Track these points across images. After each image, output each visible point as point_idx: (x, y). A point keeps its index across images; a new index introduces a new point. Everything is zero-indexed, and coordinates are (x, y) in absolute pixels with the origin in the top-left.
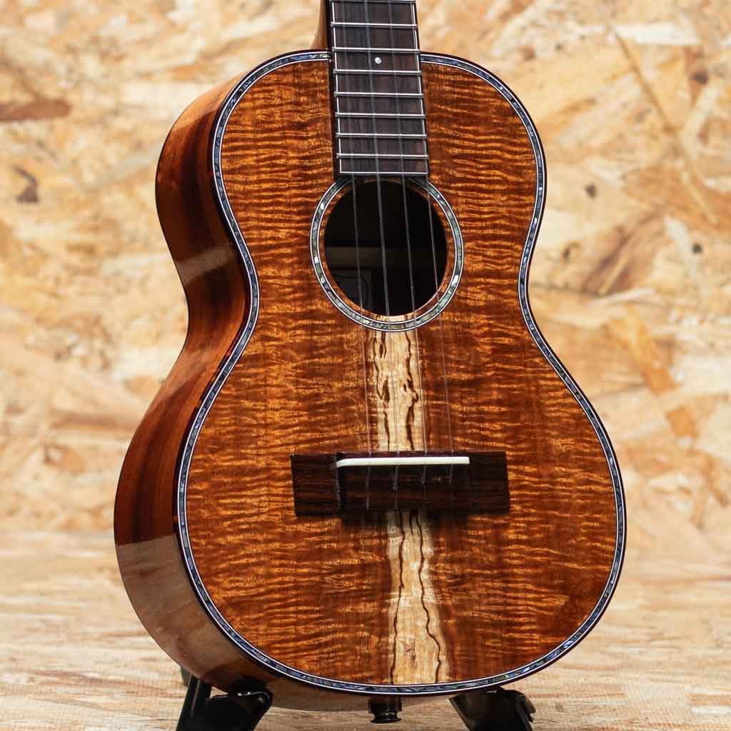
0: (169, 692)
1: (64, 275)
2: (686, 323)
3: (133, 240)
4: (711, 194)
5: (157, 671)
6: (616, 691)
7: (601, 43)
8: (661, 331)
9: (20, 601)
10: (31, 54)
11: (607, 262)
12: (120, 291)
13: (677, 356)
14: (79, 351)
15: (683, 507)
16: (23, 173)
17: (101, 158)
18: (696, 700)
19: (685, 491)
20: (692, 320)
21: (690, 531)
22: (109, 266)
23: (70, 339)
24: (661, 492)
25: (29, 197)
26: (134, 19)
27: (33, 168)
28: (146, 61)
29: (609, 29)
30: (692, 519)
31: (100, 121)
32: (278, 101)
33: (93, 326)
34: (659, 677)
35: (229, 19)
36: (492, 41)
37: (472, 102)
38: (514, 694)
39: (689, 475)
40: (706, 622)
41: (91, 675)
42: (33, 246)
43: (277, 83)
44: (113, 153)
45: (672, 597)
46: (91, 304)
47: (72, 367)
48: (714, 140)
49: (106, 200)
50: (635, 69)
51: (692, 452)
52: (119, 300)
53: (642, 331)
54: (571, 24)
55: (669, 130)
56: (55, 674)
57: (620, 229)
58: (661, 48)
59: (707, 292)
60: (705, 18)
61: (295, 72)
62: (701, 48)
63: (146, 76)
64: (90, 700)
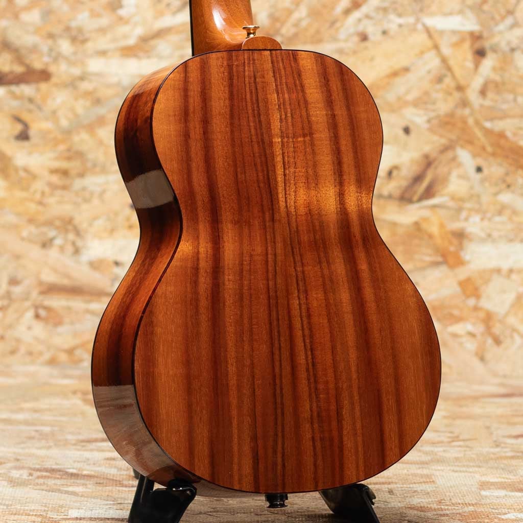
0: (125, 482)
1: (47, 190)
2: (471, 220)
3: (95, 165)
4: (488, 132)
5: (115, 467)
6: (429, 480)
7: (414, 30)
8: (456, 226)
9: (20, 417)
10: (25, 39)
11: (418, 179)
12: (87, 201)
13: (465, 242)
14: (58, 242)
15: (471, 345)
16: (18, 119)
17: (72, 110)
18: (484, 485)
19: (472, 335)
20: (476, 219)
21: (476, 362)
22: (78, 184)
23: (52, 233)
24: (455, 336)
25: (24, 136)
26: (94, 14)
27: (26, 117)
28: (103, 43)
29: (418, 20)
30: (477, 354)
31: (72, 84)
33: (67, 225)
34: (458, 469)
35: (160, 14)
36: (337, 29)
38: (363, 486)
39: (474, 324)
40: (488, 428)
41: (71, 471)
42: (26, 170)
44: (81, 106)
45: (464, 409)
46: (66, 209)
47: (53, 253)
48: (490, 95)
49: (76, 138)
50: (436, 47)
51: (476, 309)
52: (85, 207)
53: (442, 226)
54: (392, 17)
55: (460, 88)
56: (46, 470)
57: (426, 157)
58: (454, 32)
59: (485, 199)
60: (484, 12)
62: (481, 32)
63: (103, 53)
64: (71, 489)
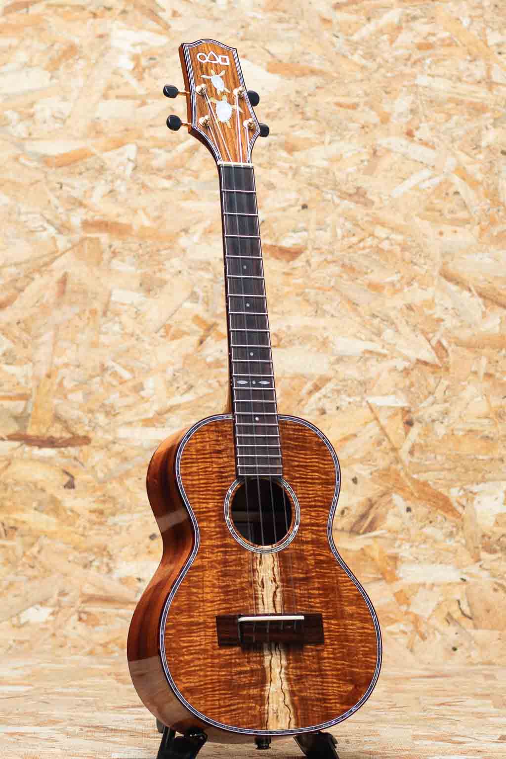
0: (152, 735)
1: (88, 525)
2: (403, 547)
3: (123, 507)
4: (416, 482)
5: (144, 725)
6: (375, 734)
7: (360, 406)
8: (390, 551)
9: (70, 690)
10: (71, 413)
11: (363, 516)
12: (117, 533)
13: (399, 563)
14: (95, 564)
15: (403, 640)
16: (67, 473)
17: (106, 466)
18: (416, 737)
19: (404, 633)
20: (407, 546)
21: (407, 653)
22: (111, 520)
23: (92, 558)
24: (391, 633)
25: (70, 485)
26: (123, 395)
27: (72, 471)
28: (129, 416)
29: (363, 399)
30: (407, 647)
31: (106, 447)
32: (208, 439)
33: (103, 550)
34: (396, 726)
35: (171, 395)
36: (303, 406)
37: (304, 439)
38: (327, 734)
39: (406, 625)
40: (417, 698)
41: (110, 727)
42: (72, 511)
43: (208, 431)
44: (112, 463)
45: (399, 686)
46: (102, 539)
47: (92, 572)
48: (417, 454)
49: (109, 486)
50: (376, 419)
51: (407, 613)
52: (116, 538)
53: (381, 552)
54: (344, 396)
55: (394, 449)
56: (92, 726)
57: (370, 500)
58: (390, 408)
59: (413, 531)
60: (412, 393)
61: (216, 425)
62: (410, 408)
63: (130, 424)
64: (111, 739)
